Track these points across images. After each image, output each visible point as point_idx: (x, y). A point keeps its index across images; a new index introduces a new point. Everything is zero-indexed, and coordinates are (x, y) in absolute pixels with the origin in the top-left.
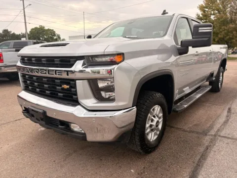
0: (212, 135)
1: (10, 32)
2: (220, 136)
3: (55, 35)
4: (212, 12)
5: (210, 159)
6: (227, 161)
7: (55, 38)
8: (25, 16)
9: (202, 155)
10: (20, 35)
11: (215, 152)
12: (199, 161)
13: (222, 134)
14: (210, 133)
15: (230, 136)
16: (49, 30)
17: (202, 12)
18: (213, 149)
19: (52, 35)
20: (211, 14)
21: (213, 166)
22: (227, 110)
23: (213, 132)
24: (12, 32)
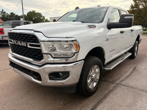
0: (117, 83)
1: (15, 14)
2: (121, 84)
3: (41, 16)
4: (141, 3)
5: (109, 98)
6: (119, 100)
7: (42, 18)
8: (22, 5)
9: (105, 95)
10: (20, 16)
11: (114, 94)
12: (102, 99)
13: (123, 83)
14: (116, 82)
15: (127, 85)
16: (38, 13)
17: (135, 3)
18: (113, 92)
19: (39, 16)
20: (140, 5)
21: (109, 102)
22: (133, 68)
23: (118, 82)
24: (16, 14)
